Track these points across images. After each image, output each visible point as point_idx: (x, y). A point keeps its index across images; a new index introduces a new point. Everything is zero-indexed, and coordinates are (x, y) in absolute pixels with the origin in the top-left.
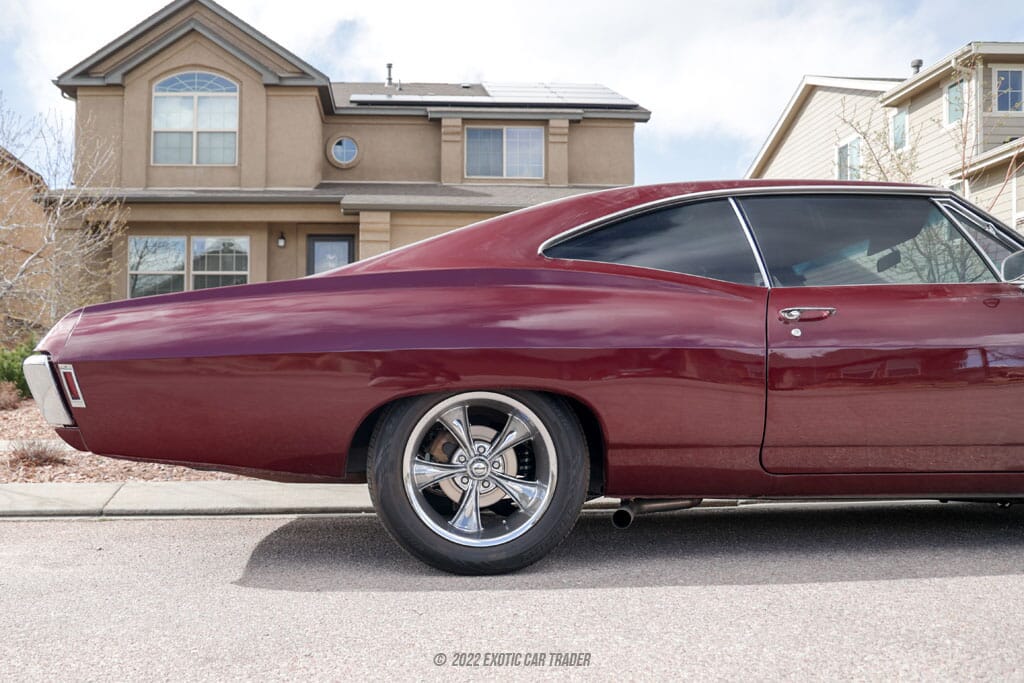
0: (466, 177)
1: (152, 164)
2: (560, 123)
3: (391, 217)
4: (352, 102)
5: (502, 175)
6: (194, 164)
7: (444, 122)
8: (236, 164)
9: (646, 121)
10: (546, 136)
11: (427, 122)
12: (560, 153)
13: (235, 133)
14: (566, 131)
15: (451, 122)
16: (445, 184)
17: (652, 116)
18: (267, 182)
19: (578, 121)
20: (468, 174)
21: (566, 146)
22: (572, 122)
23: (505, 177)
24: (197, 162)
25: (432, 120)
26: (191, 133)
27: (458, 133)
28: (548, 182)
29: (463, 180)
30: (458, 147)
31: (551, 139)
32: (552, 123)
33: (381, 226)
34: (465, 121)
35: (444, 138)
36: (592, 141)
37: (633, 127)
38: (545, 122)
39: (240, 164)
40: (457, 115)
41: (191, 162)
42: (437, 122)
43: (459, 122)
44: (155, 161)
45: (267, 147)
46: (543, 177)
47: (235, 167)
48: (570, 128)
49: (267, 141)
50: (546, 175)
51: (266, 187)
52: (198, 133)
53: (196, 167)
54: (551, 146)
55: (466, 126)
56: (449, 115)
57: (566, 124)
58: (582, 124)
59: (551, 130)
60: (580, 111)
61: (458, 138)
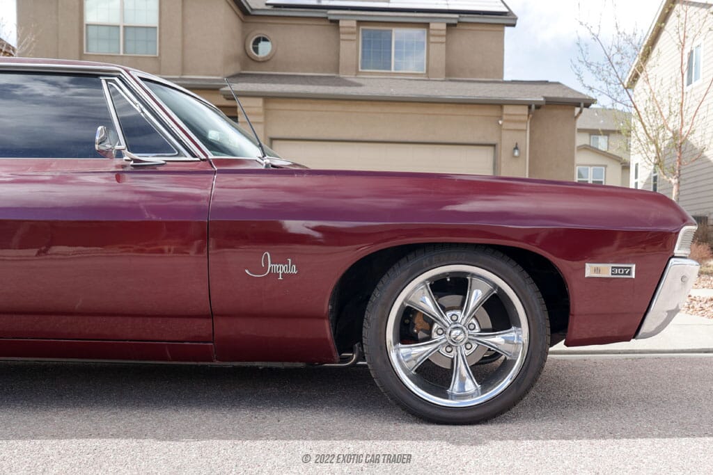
0: (360, 70)
1: (85, 52)
2: (439, 26)
3: (265, 102)
4: (267, 4)
5: (390, 69)
6: (122, 54)
7: (341, 24)
8: (157, 55)
9: (514, 25)
10: (429, 35)
11: (328, 23)
12: (439, 51)
13: (156, 28)
14: (444, 33)
15: (347, 24)
16: (341, 76)
17: (518, 22)
18: (184, 71)
19: (455, 25)
20: (362, 68)
21: (444, 46)
22: (448, 25)
23: (393, 71)
24: (124, 53)
25: (332, 21)
26: (118, 26)
27: (352, 33)
28: (429, 75)
29: (357, 72)
30: (354, 45)
31: (432, 39)
32: (432, 26)
33: (256, 110)
34: (359, 23)
35: (342, 37)
36: (466, 41)
37: (503, 31)
38: (427, 25)
39: (160, 54)
40: (353, 18)
41: (119, 53)
42: (336, 22)
43: (354, 24)
44: (87, 51)
45: (183, 41)
46: (425, 72)
47: (156, 57)
48: (447, 30)
49: (183, 36)
50: (427, 71)
51: (182, 75)
52: (125, 27)
53: (122, 56)
54: (431, 45)
55: (361, 28)
56: (345, 17)
57: (444, 26)
58: (458, 27)
59: (432, 32)
60: (457, 16)
61: (354, 37)
